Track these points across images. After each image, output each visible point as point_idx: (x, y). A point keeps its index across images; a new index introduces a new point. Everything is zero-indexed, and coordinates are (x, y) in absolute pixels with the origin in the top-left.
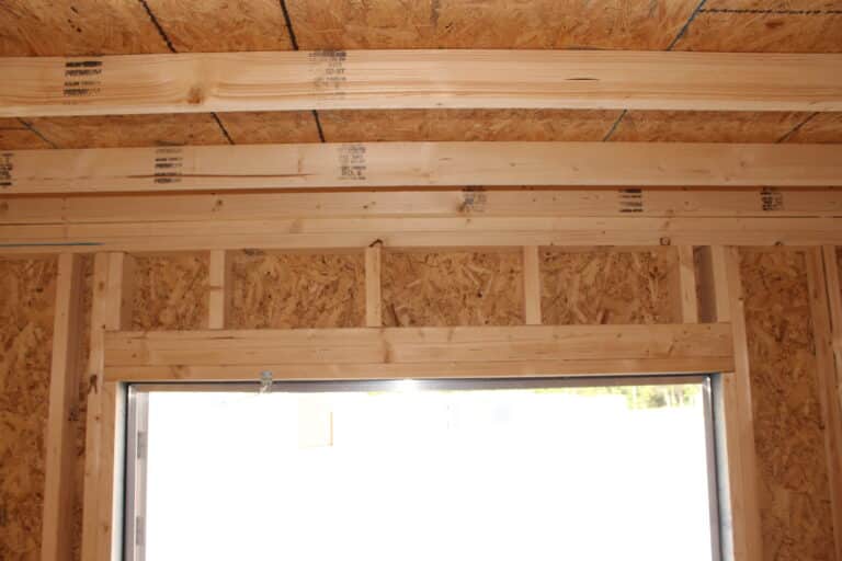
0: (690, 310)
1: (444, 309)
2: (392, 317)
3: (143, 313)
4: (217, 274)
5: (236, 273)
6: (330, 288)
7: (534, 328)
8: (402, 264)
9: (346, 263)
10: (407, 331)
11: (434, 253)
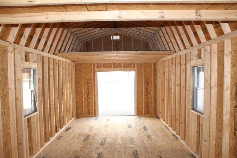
0: (133, 67)
1: (117, 67)
2: (114, 67)
3: (98, 67)
4: (103, 64)
5: (104, 64)
6: (110, 65)
7: (123, 68)
8: (114, 64)
9: (111, 64)
10: (115, 68)
11: (116, 63)
